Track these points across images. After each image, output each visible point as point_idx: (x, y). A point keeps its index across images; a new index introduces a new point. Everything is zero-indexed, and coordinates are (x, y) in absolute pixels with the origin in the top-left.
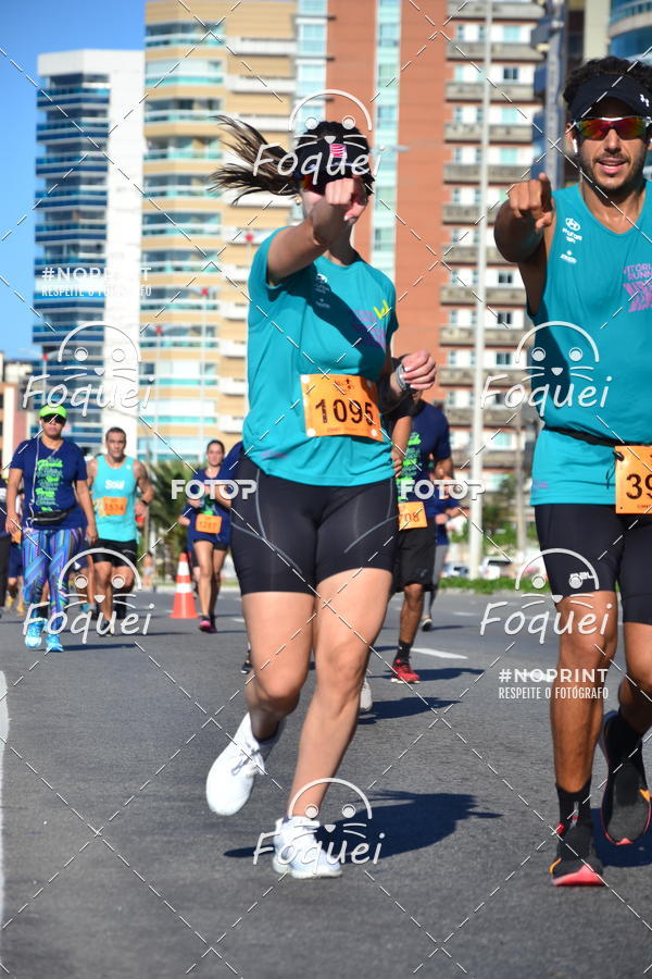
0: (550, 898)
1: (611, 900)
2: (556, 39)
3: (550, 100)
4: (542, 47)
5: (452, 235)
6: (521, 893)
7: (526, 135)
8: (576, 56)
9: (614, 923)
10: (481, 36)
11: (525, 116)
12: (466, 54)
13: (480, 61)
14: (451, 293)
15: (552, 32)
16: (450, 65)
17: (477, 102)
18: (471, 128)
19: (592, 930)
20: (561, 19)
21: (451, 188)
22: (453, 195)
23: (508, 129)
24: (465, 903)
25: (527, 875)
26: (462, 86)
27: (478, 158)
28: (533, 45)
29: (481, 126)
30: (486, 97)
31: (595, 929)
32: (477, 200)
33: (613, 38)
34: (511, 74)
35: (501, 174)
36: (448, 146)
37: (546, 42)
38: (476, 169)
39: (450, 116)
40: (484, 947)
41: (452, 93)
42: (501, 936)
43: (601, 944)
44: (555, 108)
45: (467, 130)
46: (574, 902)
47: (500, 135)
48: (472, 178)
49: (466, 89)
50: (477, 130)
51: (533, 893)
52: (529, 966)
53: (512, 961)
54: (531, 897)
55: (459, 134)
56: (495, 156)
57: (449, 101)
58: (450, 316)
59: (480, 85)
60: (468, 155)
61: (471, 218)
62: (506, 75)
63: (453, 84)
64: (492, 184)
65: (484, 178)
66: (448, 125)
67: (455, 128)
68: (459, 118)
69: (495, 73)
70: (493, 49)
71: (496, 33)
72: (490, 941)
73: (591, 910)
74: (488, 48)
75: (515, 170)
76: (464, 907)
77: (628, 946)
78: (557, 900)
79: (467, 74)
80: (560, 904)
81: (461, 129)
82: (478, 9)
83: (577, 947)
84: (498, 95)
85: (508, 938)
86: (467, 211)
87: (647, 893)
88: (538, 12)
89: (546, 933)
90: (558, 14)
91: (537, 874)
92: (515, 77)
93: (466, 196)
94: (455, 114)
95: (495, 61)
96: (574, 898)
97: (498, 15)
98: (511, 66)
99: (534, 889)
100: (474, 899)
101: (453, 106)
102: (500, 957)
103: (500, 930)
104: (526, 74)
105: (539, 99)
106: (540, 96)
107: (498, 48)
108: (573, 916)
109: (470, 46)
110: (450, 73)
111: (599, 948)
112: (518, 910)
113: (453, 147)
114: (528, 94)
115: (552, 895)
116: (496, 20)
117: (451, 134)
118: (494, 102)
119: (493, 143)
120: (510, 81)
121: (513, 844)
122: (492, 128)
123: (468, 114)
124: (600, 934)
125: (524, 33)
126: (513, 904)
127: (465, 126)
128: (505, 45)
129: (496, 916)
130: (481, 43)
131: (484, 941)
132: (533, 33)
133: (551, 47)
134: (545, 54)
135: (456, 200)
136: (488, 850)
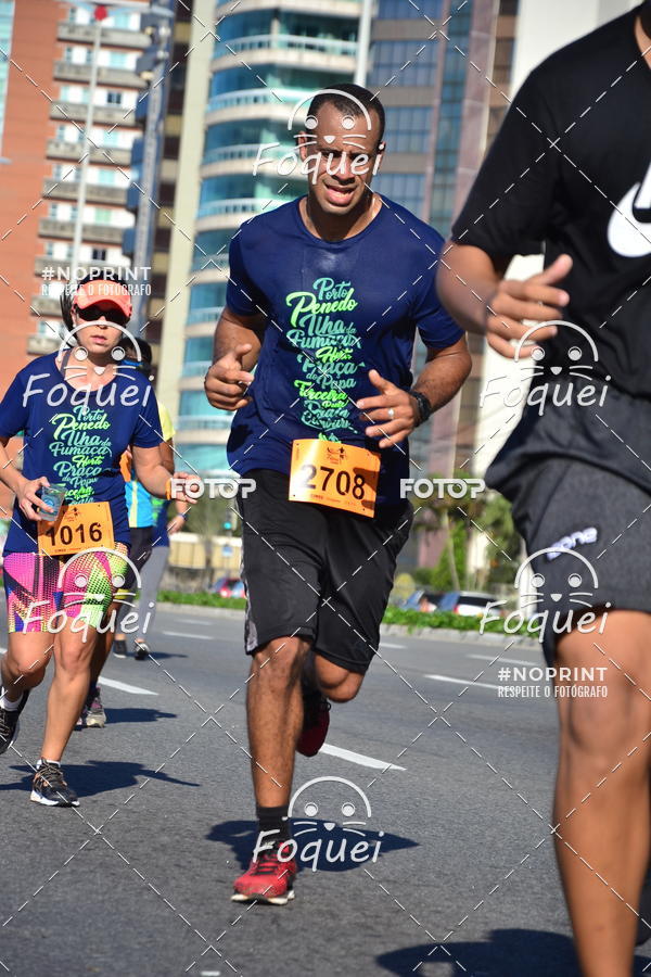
0: (94, 896)
1: (151, 901)
2: (160, 69)
3: (151, 126)
4: (147, 75)
5: (47, 247)
6: (66, 889)
7: (126, 158)
8: (179, 87)
9: (153, 923)
10: (89, 59)
11: (126, 140)
12: (71, 75)
13: (85, 83)
14: (41, 304)
15: (157, 62)
16: (56, 84)
17: (81, 122)
18: (73, 147)
19: (132, 929)
20: (167, 49)
21: (49, 203)
22: (50, 210)
23: (108, 151)
24: (12, 896)
25: (73, 872)
26: (67, 105)
27: (78, 177)
28: (138, 73)
29: (82, 145)
30: (89, 118)
31: (135, 928)
32: (73, 217)
33: (216, 73)
34: (115, 99)
35: (98, 194)
36: (49, 162)
37: (150, 70)
38: (74, 187)
39: (53, 134)
40: (26, 939)
41: (55, 112)
42: (43, 930)
43: (139, 943)
44: (154, 134)
45: (68, 149)
46: (116, 900)
47: (99, 156)
48: (70, 195)
49: (70, 108)
50: (78, 149)
51: (78, 890)
52: (68, 961)
53: (52, 954)
54: (76, 893)
55: (61, 151)
56: (93, 176)
57: (54, 119)
58: (39, 326)
59: (84, 106)
60: (67, 172)
61: (66, 234)
62: (110, 99)
63: (58, 103)
64: (89, 202)
65: (82, 196)
66: (50, 142)
67: (57, 145)
68: (61, 137)
69: (100, 97)
70: (99, 73)
71: (104, 58)
72: (32, 934)
73: (133, 909)
74: (94, 72)
75: (112, 191)
76: (9, 898)
77: (165, 947)
78: (100, 898)
79: (73, 94)
80: (103, 901)
81: (62, 147)
82: (87, 33)
83: (116, 945)
84: (101, 117)
85: (50, 932)
86: (63, 227)
87: (188, 896)
88: (144, 41)
89: (87, 929)
90: (164, 45)
91: (84, 872)
92: (119, 102)
93: (63, 212)
94: (58, 131)
95: (100, 84)
96: (116, 897)
97: (106, 40)
98: (115, 91)
99: (79, 886)
100: (21, 892)
101: (57, 124)
102: (41, 950)
103: (43, 924)
104: (130, 100)
105: (140, 125)
106: (141, 122)
107: (104, 73)
108: (115, 914)
109: (77, 68)
110: (56, 93)
111: (137, 947)
112: (61, 905)
113: (54, 164)
114: (130, 119)
115: (97, 893)
116: (104, 45)
117: (52, 151)
118: (96, 124)
119: (93, 163)
120: (114, 105)
121: (62, 841)
122: (94, 148)
123: (71, 133)
124: (140, 933)
125: (130, 61)
126: (57, 899)
127: (67, 144)
128: (111, 70)
129: (40, 910)
130: (88, 66)
131: (27, 934)
132: (139, 62)
133: (156, 76)
134: (149, 83)
135: (54, 215)
136: (38, 846)
